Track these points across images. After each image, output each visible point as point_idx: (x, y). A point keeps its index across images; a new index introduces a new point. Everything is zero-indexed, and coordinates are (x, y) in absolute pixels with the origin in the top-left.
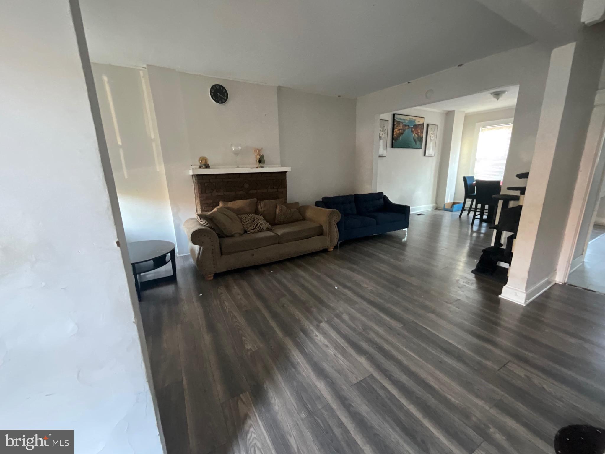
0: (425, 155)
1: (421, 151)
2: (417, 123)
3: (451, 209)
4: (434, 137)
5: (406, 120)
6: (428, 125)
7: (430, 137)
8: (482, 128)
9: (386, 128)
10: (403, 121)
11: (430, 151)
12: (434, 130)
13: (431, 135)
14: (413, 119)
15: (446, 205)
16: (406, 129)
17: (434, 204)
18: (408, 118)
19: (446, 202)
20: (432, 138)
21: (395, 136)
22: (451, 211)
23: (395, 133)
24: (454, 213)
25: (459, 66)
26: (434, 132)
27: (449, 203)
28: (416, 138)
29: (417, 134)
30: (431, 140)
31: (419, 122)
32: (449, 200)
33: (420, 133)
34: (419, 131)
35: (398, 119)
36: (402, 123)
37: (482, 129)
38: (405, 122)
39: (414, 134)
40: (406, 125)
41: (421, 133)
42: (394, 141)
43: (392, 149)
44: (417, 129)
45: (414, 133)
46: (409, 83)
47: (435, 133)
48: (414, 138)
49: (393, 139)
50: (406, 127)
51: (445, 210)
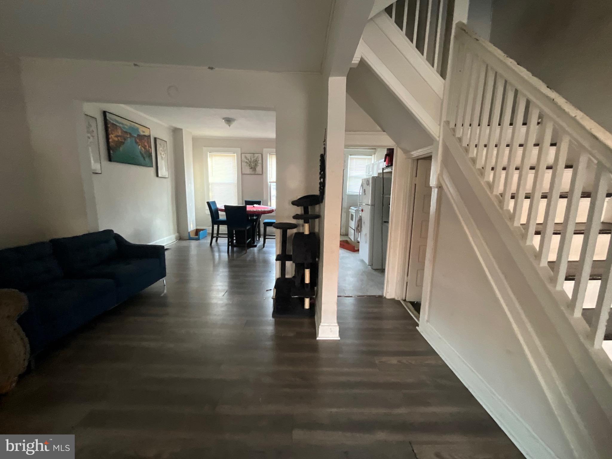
0: (157, 176)
1: (152, 170)
2: (142, 133)
3: (197, 237)
4: (164, 155)
5: (126, 125)
6: (155, 139)
7: (161, 154)
8: (209, 153)
9: (93, 128)
10: (121, 125)
11: (163, 171)
12: (164, 147)
13: (161, 152)
14: (134, 126)
15: (190, 234)
16: (128, 138)
17: (177, 234)
18: (128, 123)
19: (189, 231)
20: (162, 155)
21: (112, 144)
22: (198, 239)
23: (110, 140)
24: (202, 241)
25: (209, 68)
26: (163, 148)
27: (193, 231)
28: (143, 152)
29: (145, 148)
30: (162, 157)
31: (144, 132)
32: (192, 227)
33: (147, 147)
34: (146, 144)
35: (113, 120)
36: (120, 127)
37: (209, 155)
38: (124, 128)
39: (140, 147)
40: (126, 132)
41: (149, 147)
42: (111, 152)
43: (109, 162)
44: (143, 141)
45: (139, 145)
46: (135, 65)
47: (165, 150)
48: (140, 152)
49: (109, 148)
50: (128, 135)
51: (191, 239)
